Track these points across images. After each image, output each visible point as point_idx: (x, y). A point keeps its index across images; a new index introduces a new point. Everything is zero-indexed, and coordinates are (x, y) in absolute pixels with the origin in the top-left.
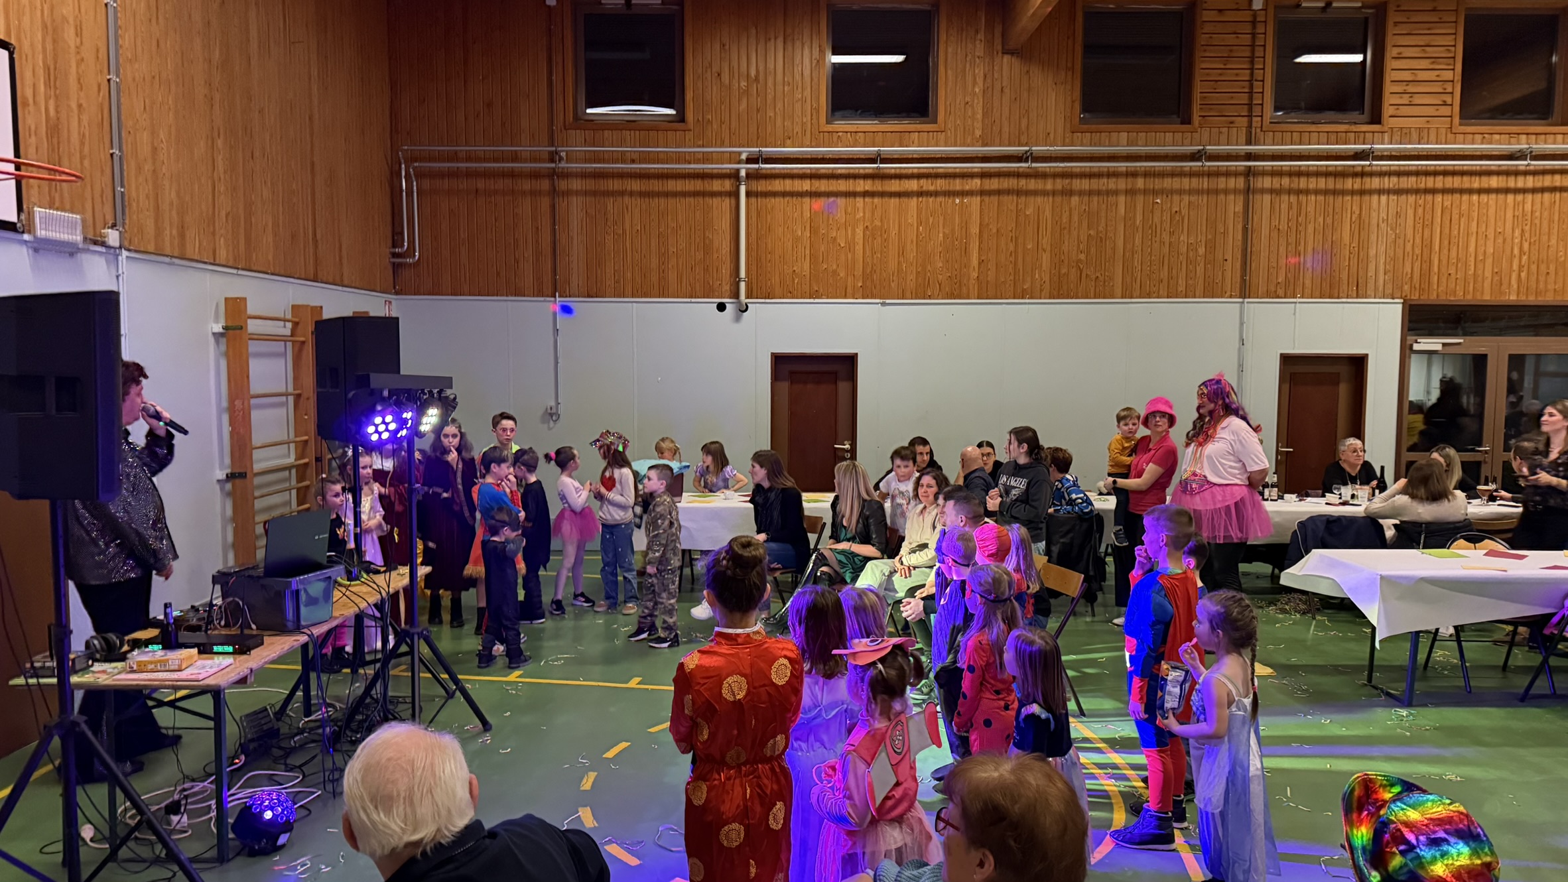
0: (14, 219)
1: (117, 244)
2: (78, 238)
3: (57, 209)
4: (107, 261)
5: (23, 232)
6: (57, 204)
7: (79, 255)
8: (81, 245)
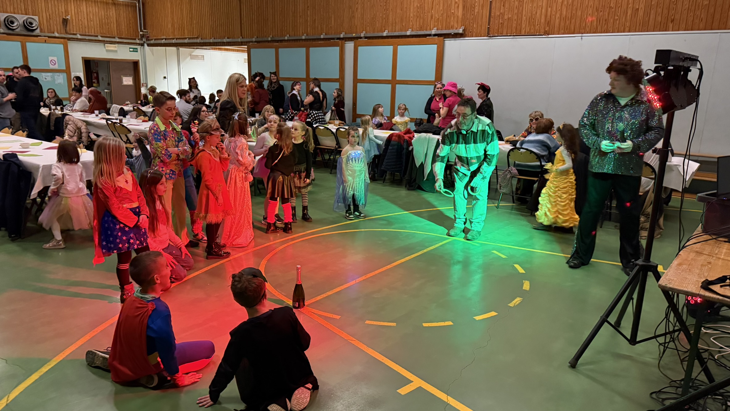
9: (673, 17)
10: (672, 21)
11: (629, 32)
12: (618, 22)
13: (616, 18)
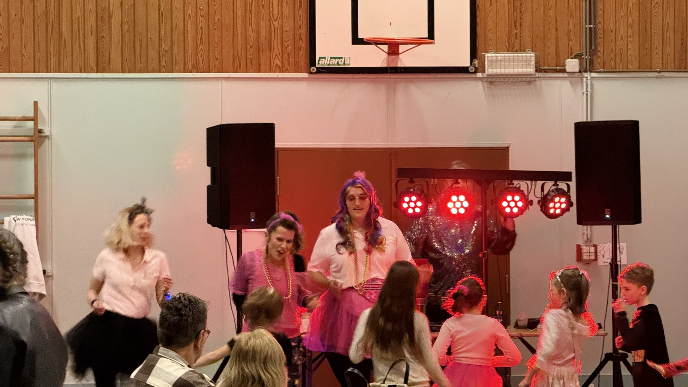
0: (467, 64)
1: (577, 70)
2: (531, 70)
3: (517, 51)
4: (572, 83)
5: (475, 72)
6: (516, 48)
7: (538, 83)
8: (538, 75)
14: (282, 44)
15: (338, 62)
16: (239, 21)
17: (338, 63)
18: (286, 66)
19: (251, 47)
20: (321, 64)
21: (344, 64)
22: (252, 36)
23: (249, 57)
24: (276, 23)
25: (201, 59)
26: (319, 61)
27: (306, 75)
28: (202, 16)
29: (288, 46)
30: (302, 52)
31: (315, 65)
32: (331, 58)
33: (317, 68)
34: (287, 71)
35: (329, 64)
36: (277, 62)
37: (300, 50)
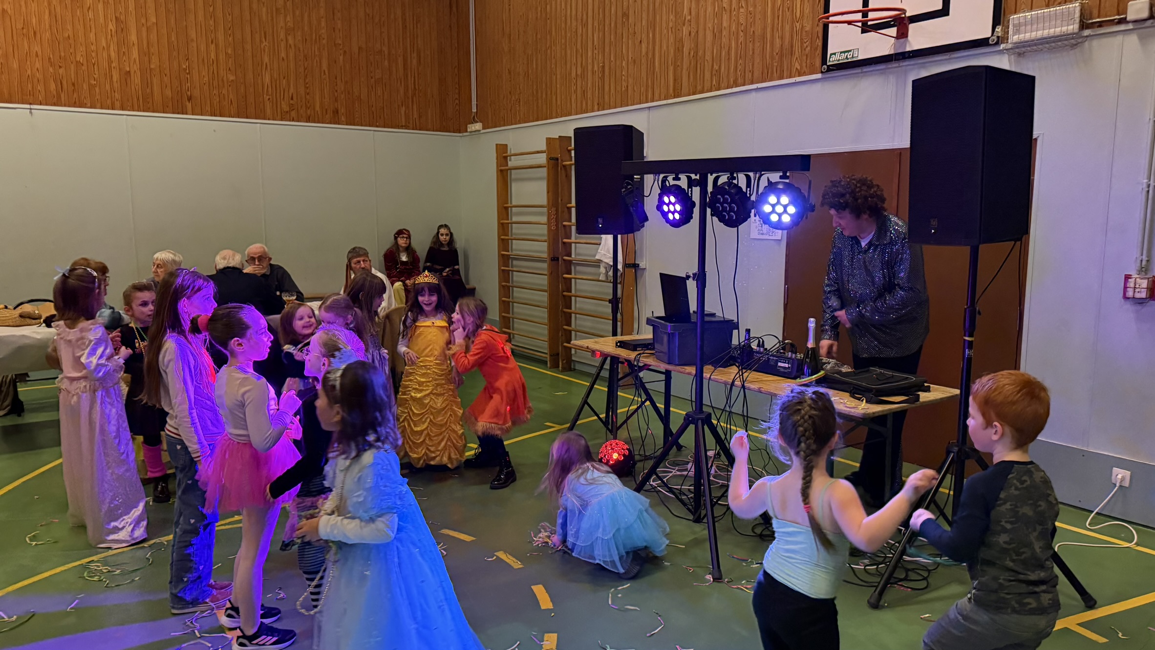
1: (1146, 15)
2: (1074, 27)
4: (1141, 38)
5: (998, 43)
7: (1087, 44)
8: (1087, 32)
9: (189, 93)
10: (190, 99)
11: (123, 109)
12: (97, 89)
13: (93, 82)
14: (801, 47)
15: (847, 56)
16: (769, 30)
17: (847, 58)
18: (804, 68)
19: (777, 54)
20: (832, 60)
21: (853, 57)
22: (778, 42)
23: (775, 64)
24: (798, 25)
25: (739, 74)
26: (830, 58)
27: (819, 76)
28: (742, 31)
29: (807, 47)
30: (818, 51)
31: (826, 64)
32: (841, 53)
33: (828, 66)
34: (804, 74)
35: (839, 60)
36: (797, 66)
37: (816, 49)
